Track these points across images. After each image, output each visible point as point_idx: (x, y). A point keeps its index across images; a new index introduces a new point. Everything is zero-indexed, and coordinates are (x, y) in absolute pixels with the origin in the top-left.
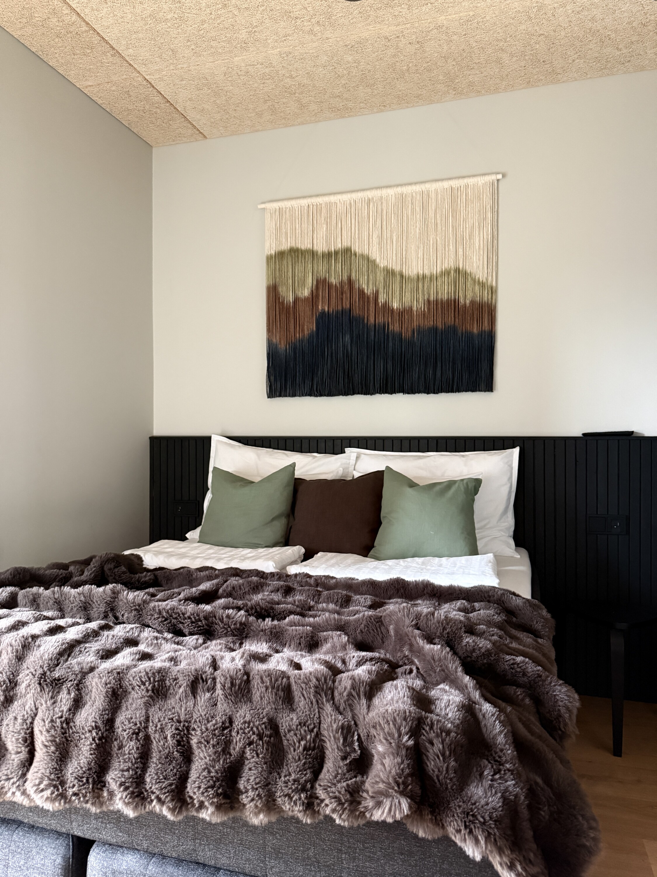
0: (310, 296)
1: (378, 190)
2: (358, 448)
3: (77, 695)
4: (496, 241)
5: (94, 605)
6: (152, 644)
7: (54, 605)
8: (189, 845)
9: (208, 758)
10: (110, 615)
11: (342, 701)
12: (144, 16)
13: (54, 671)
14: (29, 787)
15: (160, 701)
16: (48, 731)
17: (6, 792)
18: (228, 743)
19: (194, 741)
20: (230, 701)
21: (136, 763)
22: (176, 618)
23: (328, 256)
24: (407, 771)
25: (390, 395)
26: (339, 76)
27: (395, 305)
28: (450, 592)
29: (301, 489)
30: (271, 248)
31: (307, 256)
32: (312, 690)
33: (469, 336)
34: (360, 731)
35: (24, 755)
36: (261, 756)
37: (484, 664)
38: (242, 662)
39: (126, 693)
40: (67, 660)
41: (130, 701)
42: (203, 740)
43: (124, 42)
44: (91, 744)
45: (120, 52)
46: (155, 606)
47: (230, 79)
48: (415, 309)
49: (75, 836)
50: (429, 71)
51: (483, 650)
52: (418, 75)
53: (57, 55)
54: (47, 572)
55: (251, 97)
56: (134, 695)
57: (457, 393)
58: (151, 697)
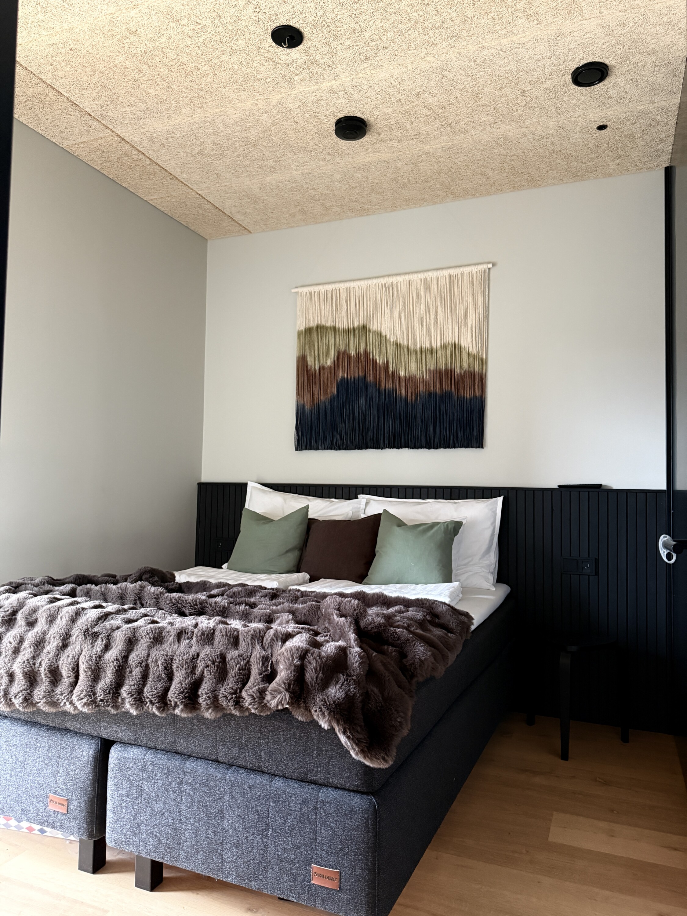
0: (333, 365)
1: (390, 277)
2: (370, 494)
3: (107, 642)
4: (486, 321)
5: (127, 596)
6: (161, 617)
7: (101, 596)
8: (171, 739)
9: (181, 676)
10: (138, 603)
11: (267, 643)
12: (193, 154)
13: (94, 628)
14: (74, 698)
15: (158, 646)
16: (87, 662)
17: (60, 702)
18: (194, 667)
19: (174, 666)
20: (200, 644)
21: (139, 681)
22: (181, 604)
23: (348, 332)
24: (292, 678)
25: (397, 450)
26: (352, 187)
27: (402, 373)
28: (396, 601)
29: (313, 527)
30: (302, 324)
31: (330, 332)
32: (250, 637)
33: (463, 400)
34: (273, 659)
35: (72, 680)
36: (212, 674)
37: (374, 632)
38: (214, 624)
39: (137, 640)
40: (103, 622)
41: (140, 645)
42: (179, 666)
43: (179, 170)
44: (113, 669)
45: (177, 177)
46: (168, 596)
47: (264, 192)
48: (418, 377)
49: (104, 739)
50: (427, 182)
51: (376, 624)
52: (418, 185)
53: (128, 180)
54: (100, 579)
55: (284, 204)
56: (142, 641)
57: (453, 449)
58: (152, 642)
